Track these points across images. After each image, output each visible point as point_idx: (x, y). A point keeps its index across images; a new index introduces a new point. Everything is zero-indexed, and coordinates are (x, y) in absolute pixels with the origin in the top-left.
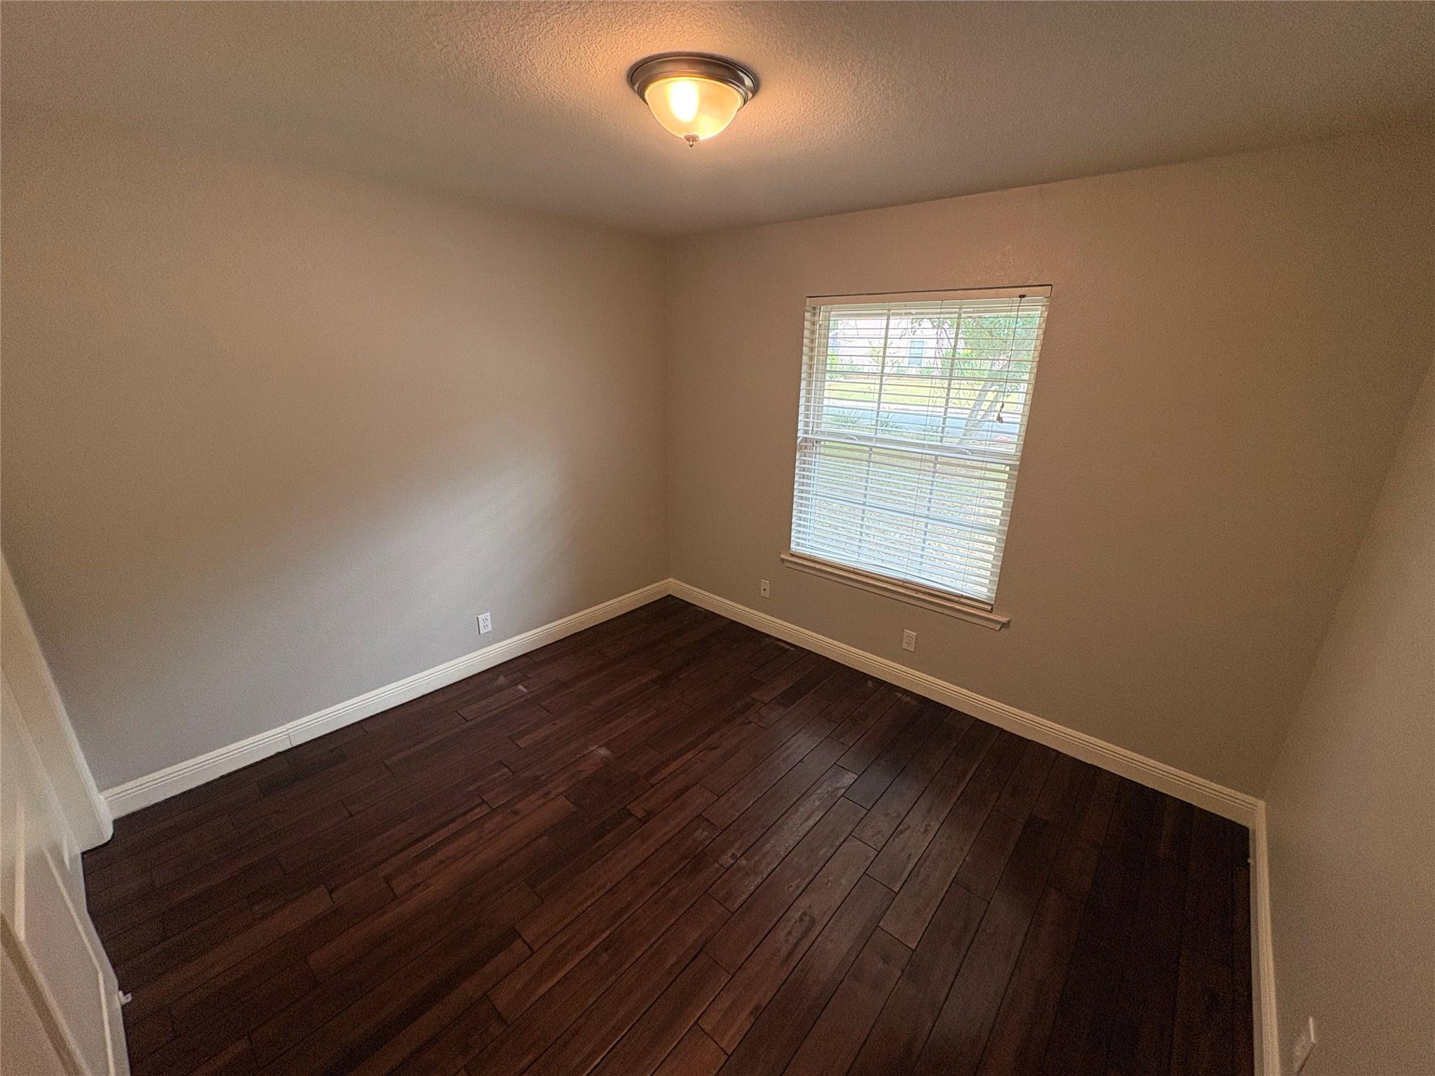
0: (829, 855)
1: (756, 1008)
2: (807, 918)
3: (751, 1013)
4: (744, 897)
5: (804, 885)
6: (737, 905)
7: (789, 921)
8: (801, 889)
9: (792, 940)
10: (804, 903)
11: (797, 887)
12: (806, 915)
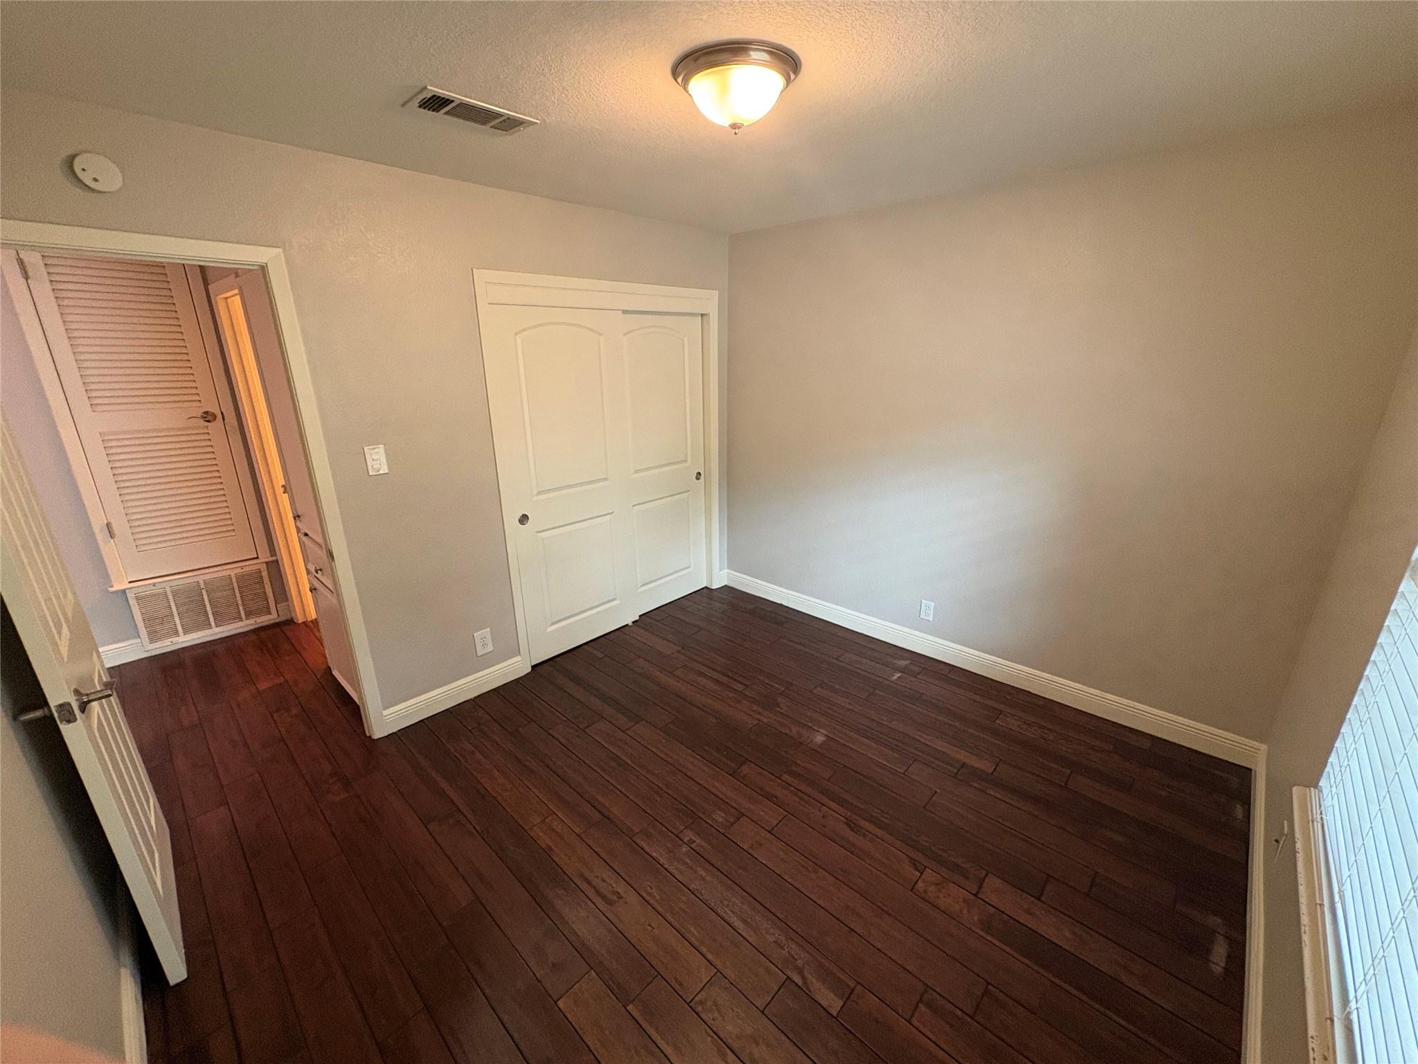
0: (688, 936)
1: (551, 849)
2: (615, 898)
3: (548, 846)
4: (646, 848)
5: (652, 902)
6: (638, 841)
7: (616, 882)
8: (647, 898)
9: (596, 882)
10: (632, 898)
11: (649, 894)
12: (618, 898)
